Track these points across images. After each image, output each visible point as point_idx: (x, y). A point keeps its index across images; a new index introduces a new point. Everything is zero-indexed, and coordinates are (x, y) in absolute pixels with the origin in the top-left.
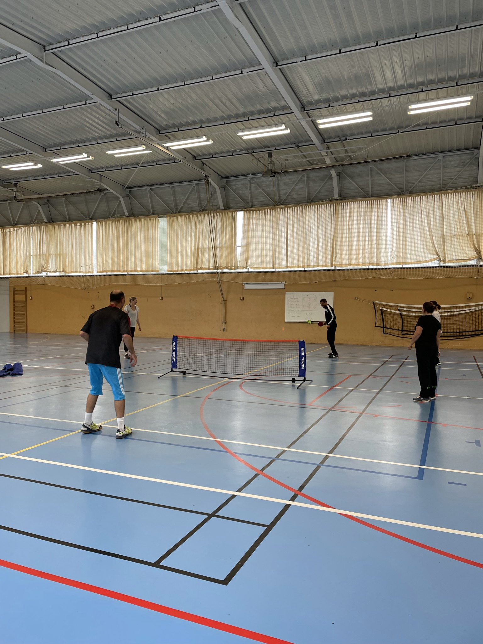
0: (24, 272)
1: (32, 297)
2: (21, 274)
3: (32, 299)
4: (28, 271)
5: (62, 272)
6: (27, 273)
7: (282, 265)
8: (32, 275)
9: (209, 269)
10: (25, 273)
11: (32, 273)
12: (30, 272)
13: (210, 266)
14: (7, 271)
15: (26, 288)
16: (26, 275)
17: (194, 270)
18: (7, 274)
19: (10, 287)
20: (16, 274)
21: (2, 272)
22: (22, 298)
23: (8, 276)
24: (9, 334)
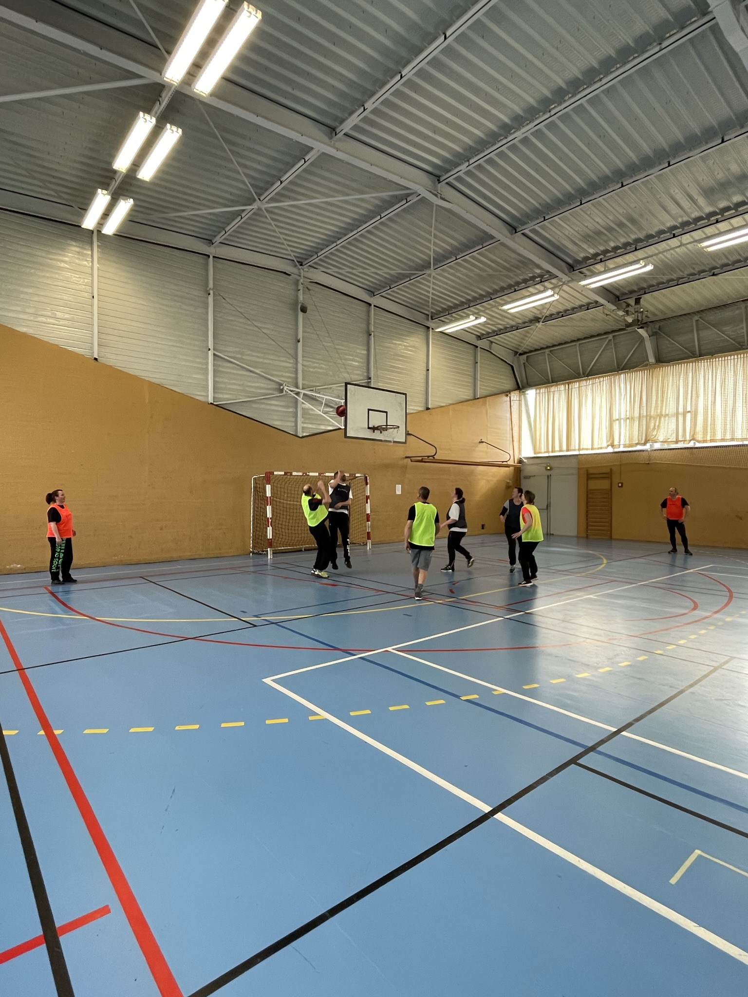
0: (608, 446)
1: (622, 484)
2: (601, 448)
3: (622, 486)
4: (616, 443)
5: (690, 441)
6: (613, 446)
8: (622, 449)
10: (610, 447)
11: (622, 446)
12: (619, 445)
14: (575, 444)
15: (611, 470)
16: (610, 450)
18: (575, 450)
19: (579, 469)
20: (592, 449)
21: (564, 448)
22: (604, 484)
23: (577, 453)
24: (576, 539)
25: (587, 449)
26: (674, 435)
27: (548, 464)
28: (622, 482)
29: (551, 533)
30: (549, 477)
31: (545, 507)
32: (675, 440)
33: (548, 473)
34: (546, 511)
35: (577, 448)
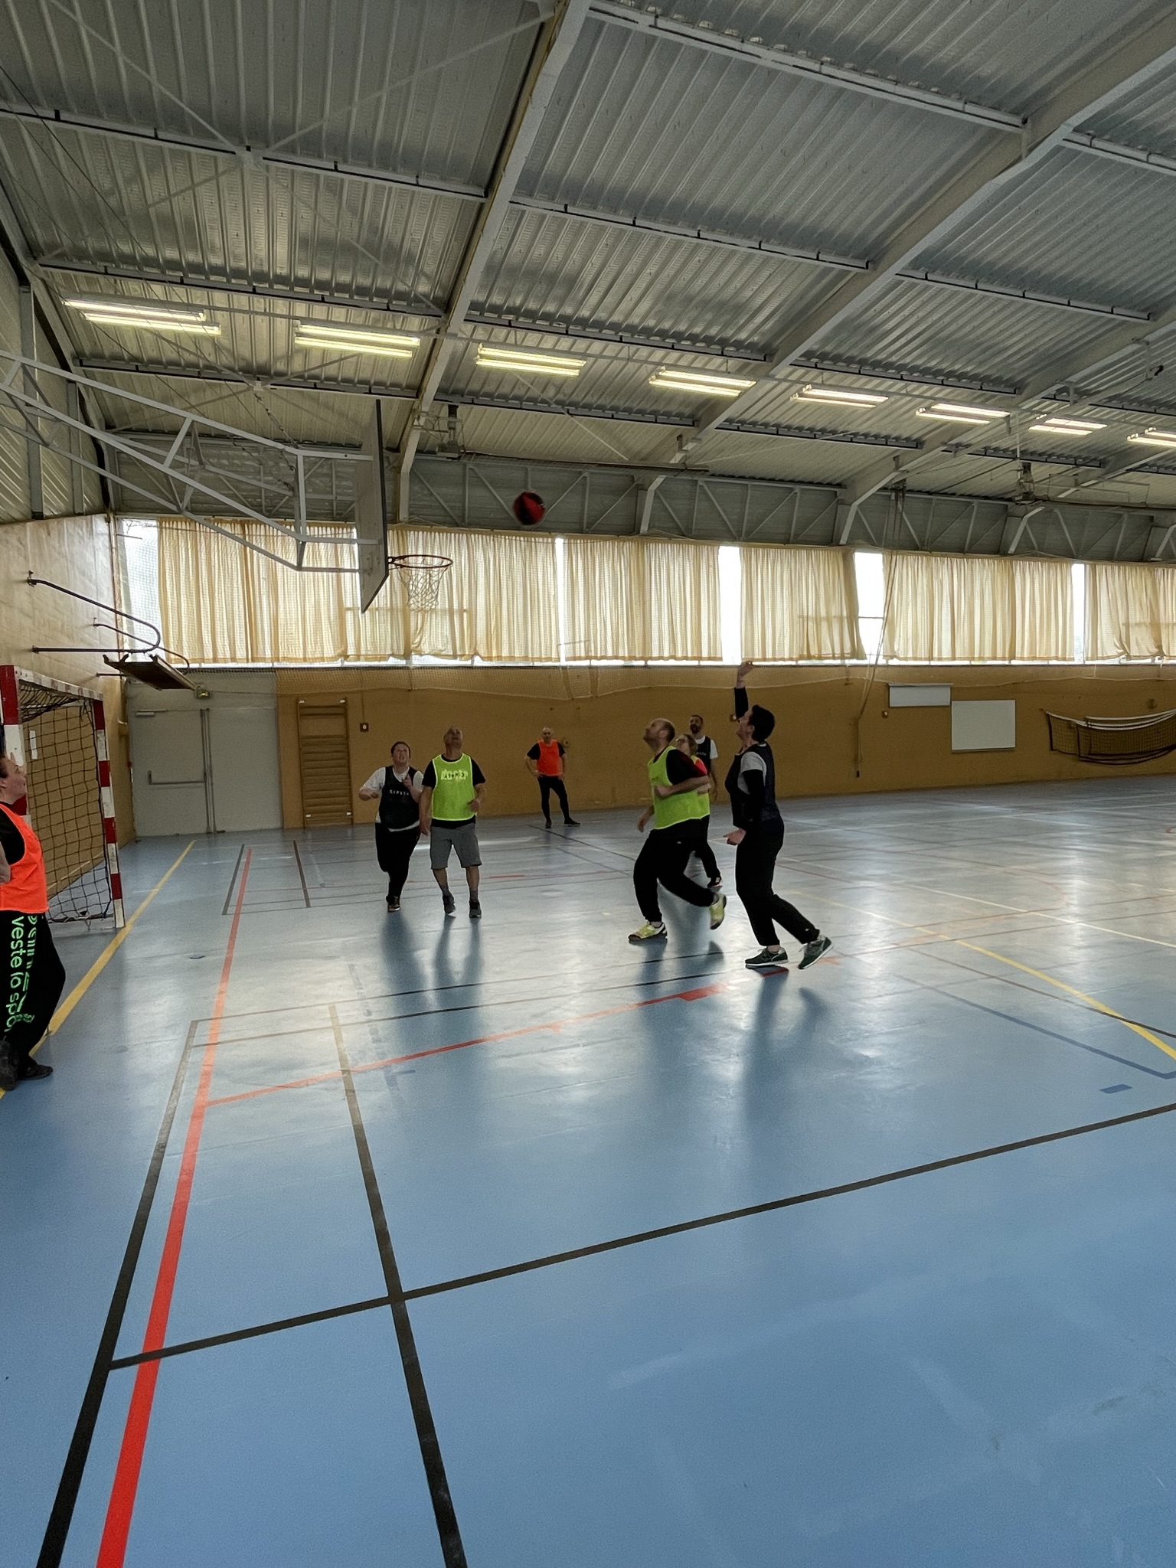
0: (340, 656)
1: (365, 725)
2: (322, 659)
3: (367, 730)
4: (351, 651)
5: (472, 656)
6: (343, 655)
7: (944, 656)
8: (358, 663)
9: (834, 658)
11: (362, 658)
12: (356, 655)
13: (846, 652)
15: (345, 701)
16: (338, 664)
17: (801, 658)
18: (264, 660)
19: (279, 697)
20: (305, 660)
21: (241, 653)
22: (332, 727)
23: (269, 665)
24: (279, 835)
25: (296, 660)
26: (450, 647)
27: (202, 686)
28: (366, 721)
29: (219, 829)
30: (203, 713)
31: (199, 776)
32: (451, 653)
33: (203, 705)
34: (203, 784)
35: (268, 654)
